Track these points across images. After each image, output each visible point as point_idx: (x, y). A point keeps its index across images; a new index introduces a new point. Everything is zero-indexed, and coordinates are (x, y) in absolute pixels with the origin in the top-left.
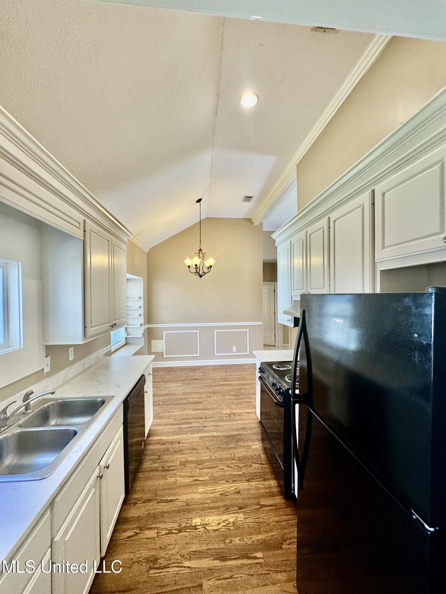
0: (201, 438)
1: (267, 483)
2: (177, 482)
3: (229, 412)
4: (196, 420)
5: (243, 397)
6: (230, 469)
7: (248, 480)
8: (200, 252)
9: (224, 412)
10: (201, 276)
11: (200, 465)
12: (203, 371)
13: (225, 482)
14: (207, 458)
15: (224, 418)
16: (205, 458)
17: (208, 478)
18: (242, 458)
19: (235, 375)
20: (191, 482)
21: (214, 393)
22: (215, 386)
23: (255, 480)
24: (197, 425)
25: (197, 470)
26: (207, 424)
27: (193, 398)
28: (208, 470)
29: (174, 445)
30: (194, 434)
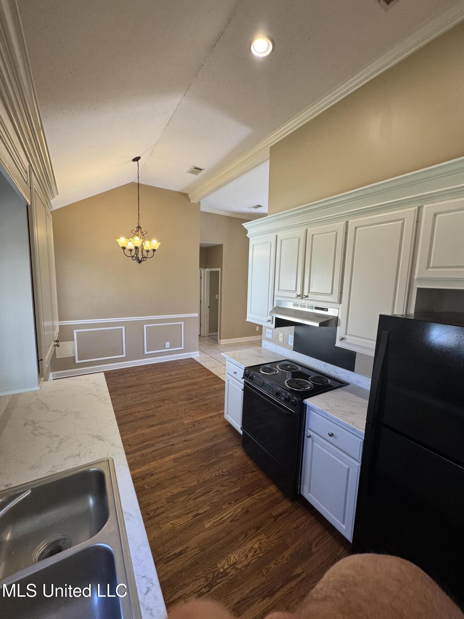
0: (174, 460)
1: (267, 491)
2: (175, 526)
3: (191, 421)
4: (158, 440)
5: (196, 399)
6: (225, 488)
7: (249, 494)
8: (139, 230)
9: (186, 422)
10: (140, 262)
11: (190, 495)
12: (133, 374)
13: (229, 505)
14: (195, 483)
15: (189, 429)
16: (192, 484)
17: (208, 508)
18: (231, 471)
19: (175, 375)
20: (192, 519)
21: (163, 400)
22: (159, 391)
23: (255, 492)
24: (161, 445)
25: (191, 502)
26: (174, 441)
27: (139, 412)
28: (203, 498)
29: (147, 480)
30: (164, 458)
